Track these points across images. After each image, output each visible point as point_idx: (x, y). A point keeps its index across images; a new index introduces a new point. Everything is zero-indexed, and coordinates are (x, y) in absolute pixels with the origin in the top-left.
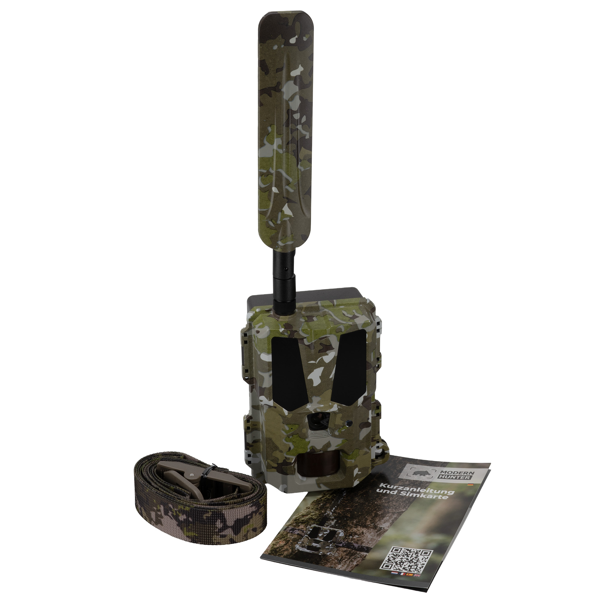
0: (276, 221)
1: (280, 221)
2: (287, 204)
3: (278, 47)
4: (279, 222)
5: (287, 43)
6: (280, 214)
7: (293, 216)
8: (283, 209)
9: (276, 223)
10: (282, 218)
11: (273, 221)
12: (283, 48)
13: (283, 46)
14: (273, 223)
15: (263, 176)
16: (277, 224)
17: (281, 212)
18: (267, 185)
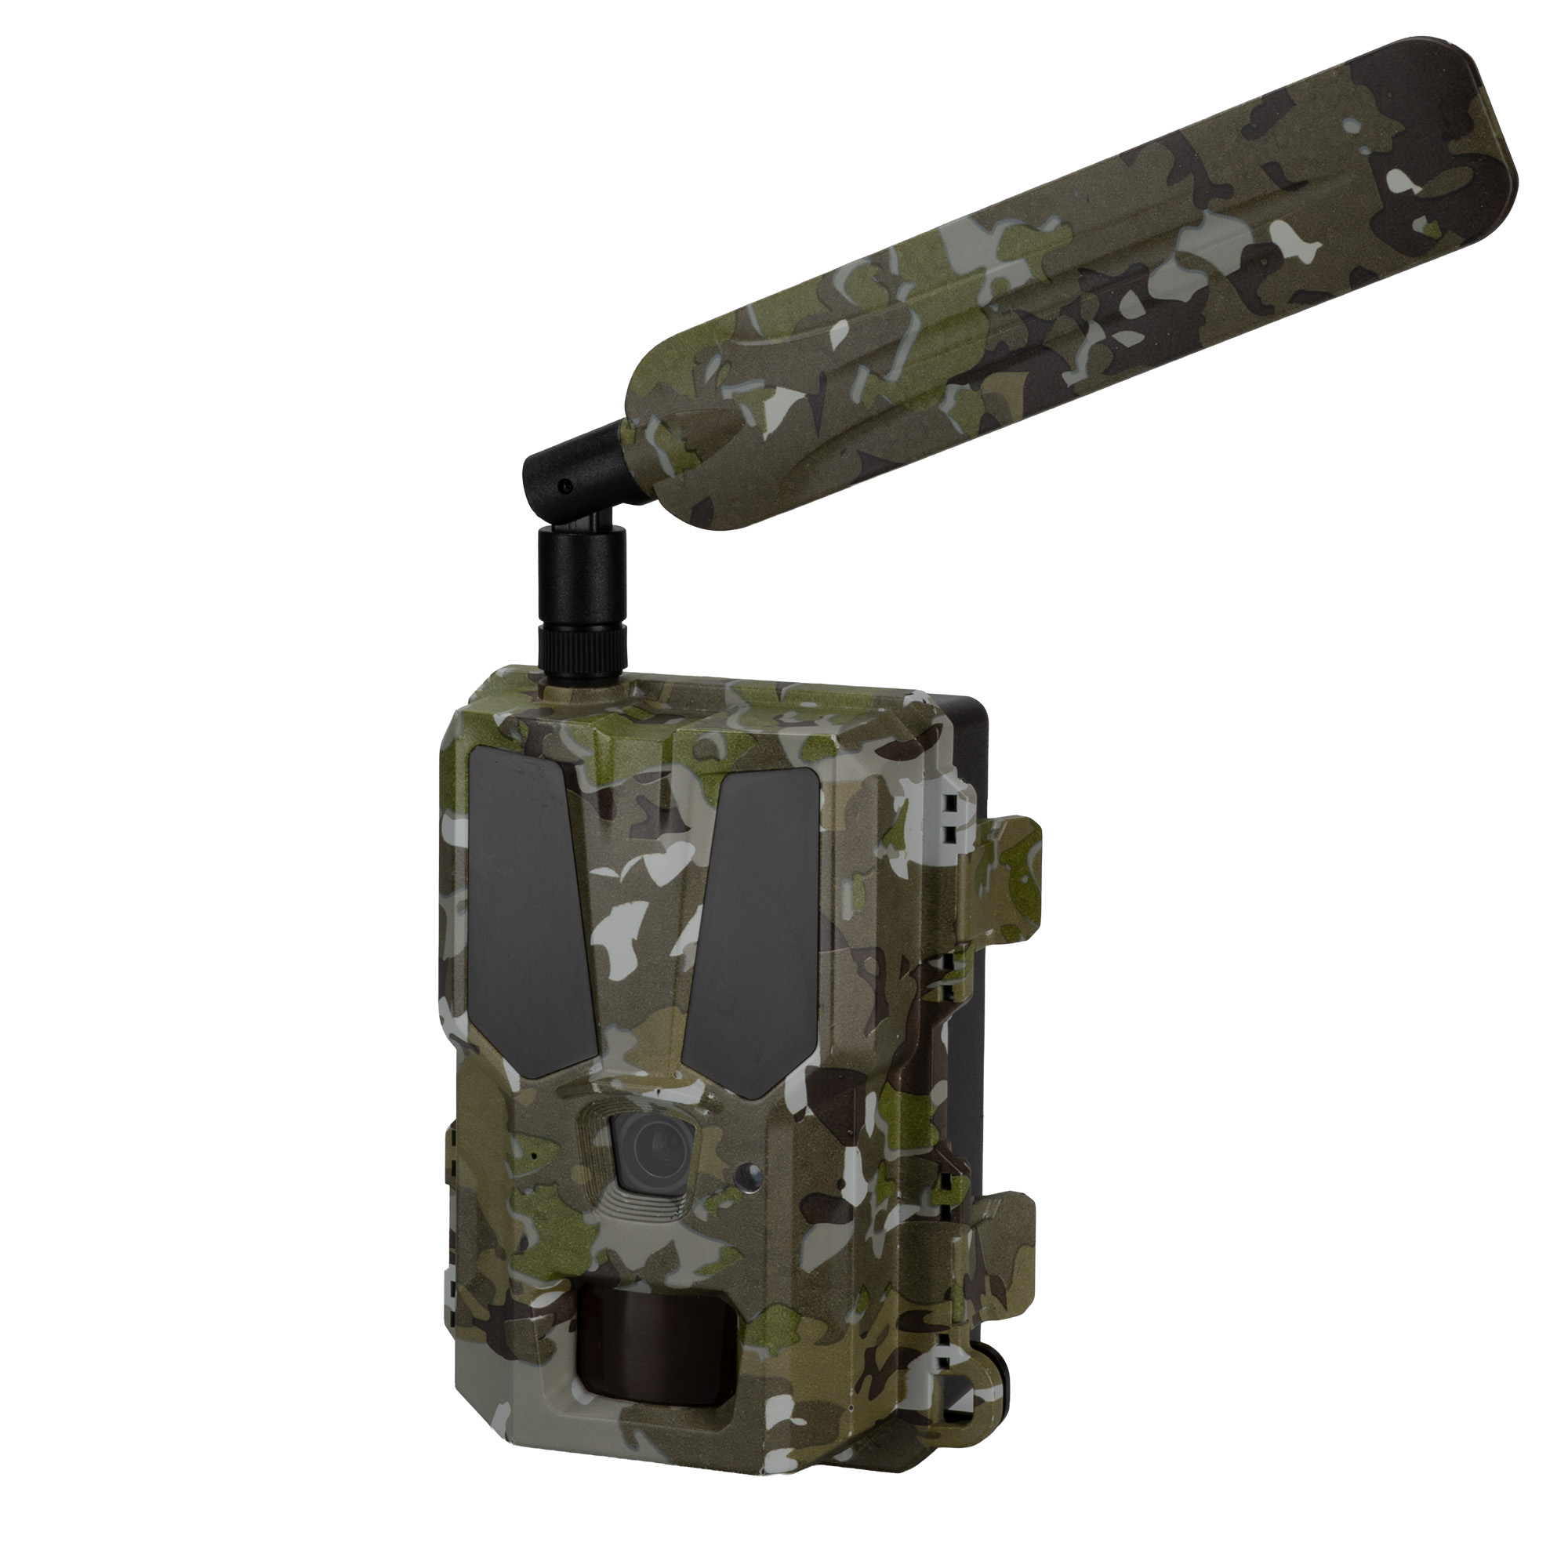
0: (731, 381)
1: (734, 394)
2: (802, 395)
3: (1355, 136)
4: (727, 393)
5: (1380, 165)
6: (759, 384)
7: (765, 436)
8: (779, 390)
9: (719, 383)
10: (744, 396)
11: (724, 368)
12: (1360, 154)
13: (1365, 151)
14: (718, 372)
15: (877, 269)
16: (718, 390)
17: (767, 386)
18: (847, 297)
